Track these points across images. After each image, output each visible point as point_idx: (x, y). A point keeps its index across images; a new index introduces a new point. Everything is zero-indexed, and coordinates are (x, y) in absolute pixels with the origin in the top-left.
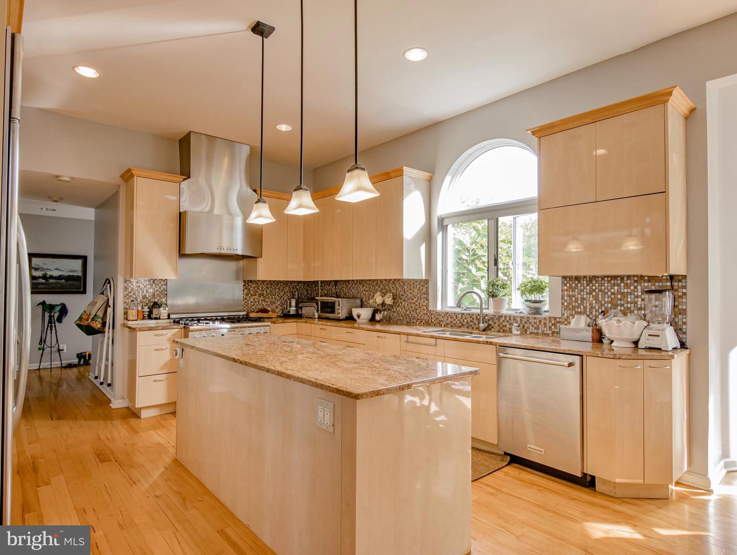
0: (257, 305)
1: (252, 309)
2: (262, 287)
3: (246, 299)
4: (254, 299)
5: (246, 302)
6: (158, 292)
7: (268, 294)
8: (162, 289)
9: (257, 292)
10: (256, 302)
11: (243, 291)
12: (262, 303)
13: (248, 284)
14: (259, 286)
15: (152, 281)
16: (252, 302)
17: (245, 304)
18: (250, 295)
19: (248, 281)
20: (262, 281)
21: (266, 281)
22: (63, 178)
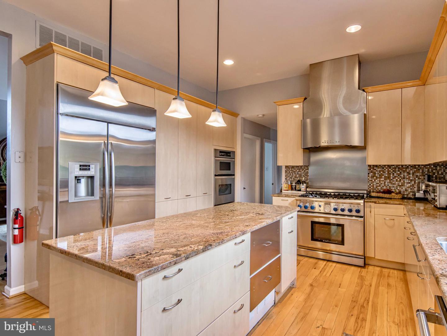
0: (383, 186)
1: (378, 189)
2: (388, 171)
3: (371, 180)
4: (380, 181)
5: (372, 183)
6: (304, 174)
7: (395, 177)
8: (306, 172)
9: (383, 175)
10: (382, 184)
11: (369, 174)
12: (388, 185)
13: (373, 168)
14: (385, 170)
15: (300, 167)
16: (377, 183)
17: (370, 185)
18: (375, 178)
19: (373, 166)
20: (388, 166)
21: (394, 165)
22: (259, 116)
